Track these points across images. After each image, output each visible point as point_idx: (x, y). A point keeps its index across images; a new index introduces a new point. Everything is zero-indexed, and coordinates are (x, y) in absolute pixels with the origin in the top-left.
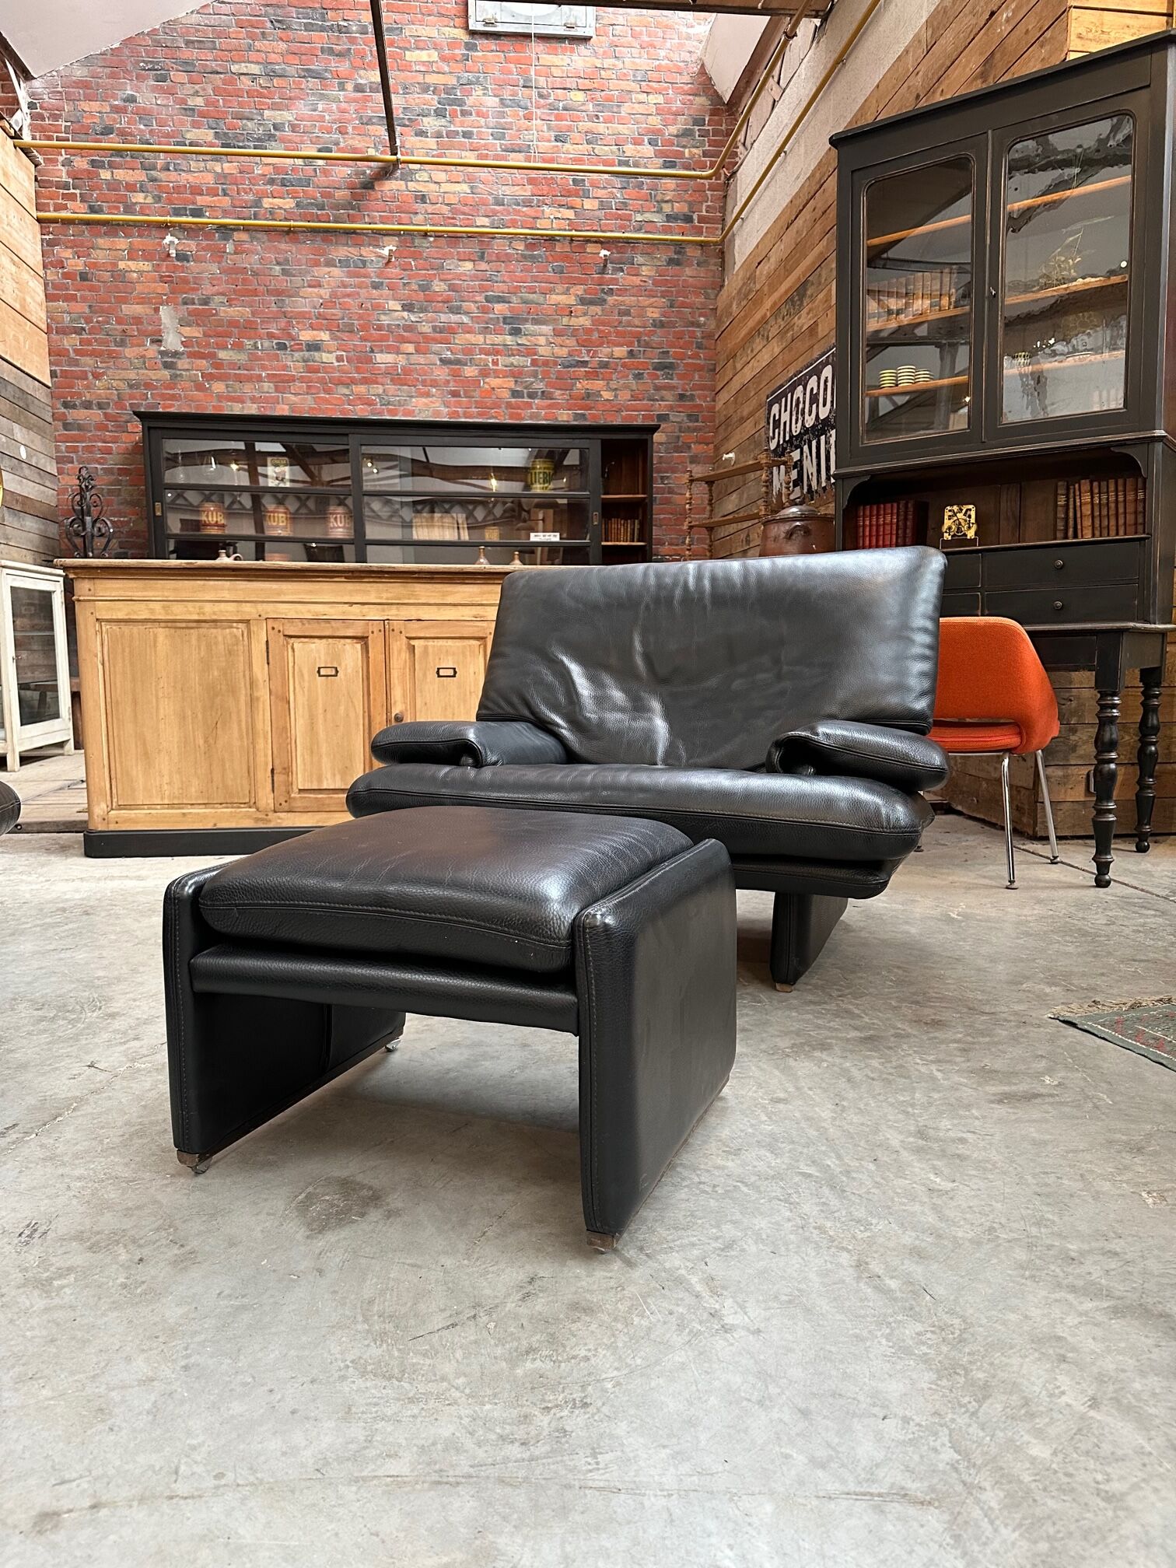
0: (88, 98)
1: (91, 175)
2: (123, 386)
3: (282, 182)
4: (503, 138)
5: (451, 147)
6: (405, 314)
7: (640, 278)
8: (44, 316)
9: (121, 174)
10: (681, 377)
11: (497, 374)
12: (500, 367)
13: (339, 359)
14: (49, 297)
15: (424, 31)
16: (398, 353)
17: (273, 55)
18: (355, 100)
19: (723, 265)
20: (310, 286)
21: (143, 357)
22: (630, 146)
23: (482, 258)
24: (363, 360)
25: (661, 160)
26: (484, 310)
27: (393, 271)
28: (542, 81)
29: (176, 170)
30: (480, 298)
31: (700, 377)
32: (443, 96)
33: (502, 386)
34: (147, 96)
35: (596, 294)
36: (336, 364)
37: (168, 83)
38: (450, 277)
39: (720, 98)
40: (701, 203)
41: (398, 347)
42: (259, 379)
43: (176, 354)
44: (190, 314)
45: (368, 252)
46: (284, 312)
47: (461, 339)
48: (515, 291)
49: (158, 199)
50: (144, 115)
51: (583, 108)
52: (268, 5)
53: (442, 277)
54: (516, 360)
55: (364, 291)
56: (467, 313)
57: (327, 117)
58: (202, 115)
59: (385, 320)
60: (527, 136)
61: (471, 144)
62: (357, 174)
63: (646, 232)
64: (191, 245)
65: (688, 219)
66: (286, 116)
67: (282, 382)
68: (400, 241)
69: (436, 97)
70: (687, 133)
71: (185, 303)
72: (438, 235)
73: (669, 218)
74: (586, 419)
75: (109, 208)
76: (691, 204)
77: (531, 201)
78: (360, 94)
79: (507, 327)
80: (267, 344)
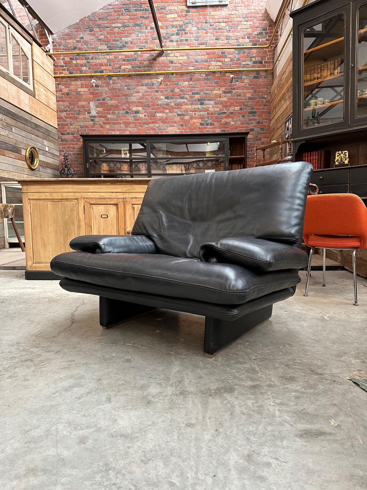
0: (69, 39)
1: (70, 62)
2: (79, 127)
3: (127, 60)
4: (198, 40)
5: (181, 45)
6: (166, 100)
7: (244, 83)
8: (56, 107)
9: (79, 62)
10: (258, 116)
11: (196, 118)
12: (197, 116)
13: (145, 116)
14: (58, 101)
15: (172, 8)
16: (163, 113)
17: (125, 20)
18: (151, 32)
19: (273, 76)
20: (136, 93)
21: (85, 118)
22: (241, 39)
23: (191, 80)
24: (153, 115)
25: (252, 43)
26: (192, 97)
27: (162, 86)
28: (211, 21)
29: (95, 59)
30: (190, 93)
31: (265, 115)
32: (179, 28)
33: (197, 122)
34: (87, 36)
35: (229, 90)
36: (144, 117)
37: (93, 32)
38: (180, 87)
39: (272, 20)
40: (265, 57)
41: (164, 111)
42: (120, 123)
43: (95, 117)
44: (99, 103)
45: (154, 81)
46: (128, 102)
47: (184, 107)
48: (202, 90)
49: (90, 68)
50: (86, 42)
51: (225, 28)
52: (124, 5)
53: (178, 87)
54: (201, 113)
55: (153, 93)
56: (186, 99)
57: (142, 38)
58: (103, 41)
59: (160, 102)
60: (206, 39)
61: (188, 43)
62: (151, 56)
63: (246, 68)
64: (99, 82)
65: (261, 62)
66: (129, 39)
67: (127, 124)
68: (164, 77)
69: (176, 29)
70: (260, 34)
71: (98, 100)
72: (177, 74)
73: (254, 62)
74: (225, 131)
75: (75, 72)
76: (262, 57)
77: (207, 60)
78: (152, 30)
79: (199, 102)
80: (122, 112)
